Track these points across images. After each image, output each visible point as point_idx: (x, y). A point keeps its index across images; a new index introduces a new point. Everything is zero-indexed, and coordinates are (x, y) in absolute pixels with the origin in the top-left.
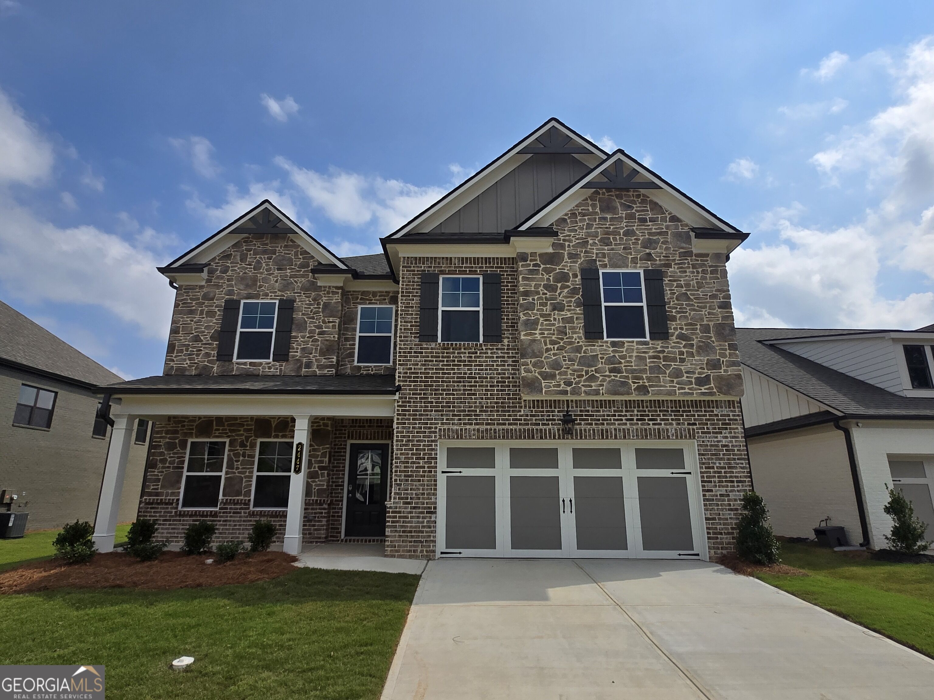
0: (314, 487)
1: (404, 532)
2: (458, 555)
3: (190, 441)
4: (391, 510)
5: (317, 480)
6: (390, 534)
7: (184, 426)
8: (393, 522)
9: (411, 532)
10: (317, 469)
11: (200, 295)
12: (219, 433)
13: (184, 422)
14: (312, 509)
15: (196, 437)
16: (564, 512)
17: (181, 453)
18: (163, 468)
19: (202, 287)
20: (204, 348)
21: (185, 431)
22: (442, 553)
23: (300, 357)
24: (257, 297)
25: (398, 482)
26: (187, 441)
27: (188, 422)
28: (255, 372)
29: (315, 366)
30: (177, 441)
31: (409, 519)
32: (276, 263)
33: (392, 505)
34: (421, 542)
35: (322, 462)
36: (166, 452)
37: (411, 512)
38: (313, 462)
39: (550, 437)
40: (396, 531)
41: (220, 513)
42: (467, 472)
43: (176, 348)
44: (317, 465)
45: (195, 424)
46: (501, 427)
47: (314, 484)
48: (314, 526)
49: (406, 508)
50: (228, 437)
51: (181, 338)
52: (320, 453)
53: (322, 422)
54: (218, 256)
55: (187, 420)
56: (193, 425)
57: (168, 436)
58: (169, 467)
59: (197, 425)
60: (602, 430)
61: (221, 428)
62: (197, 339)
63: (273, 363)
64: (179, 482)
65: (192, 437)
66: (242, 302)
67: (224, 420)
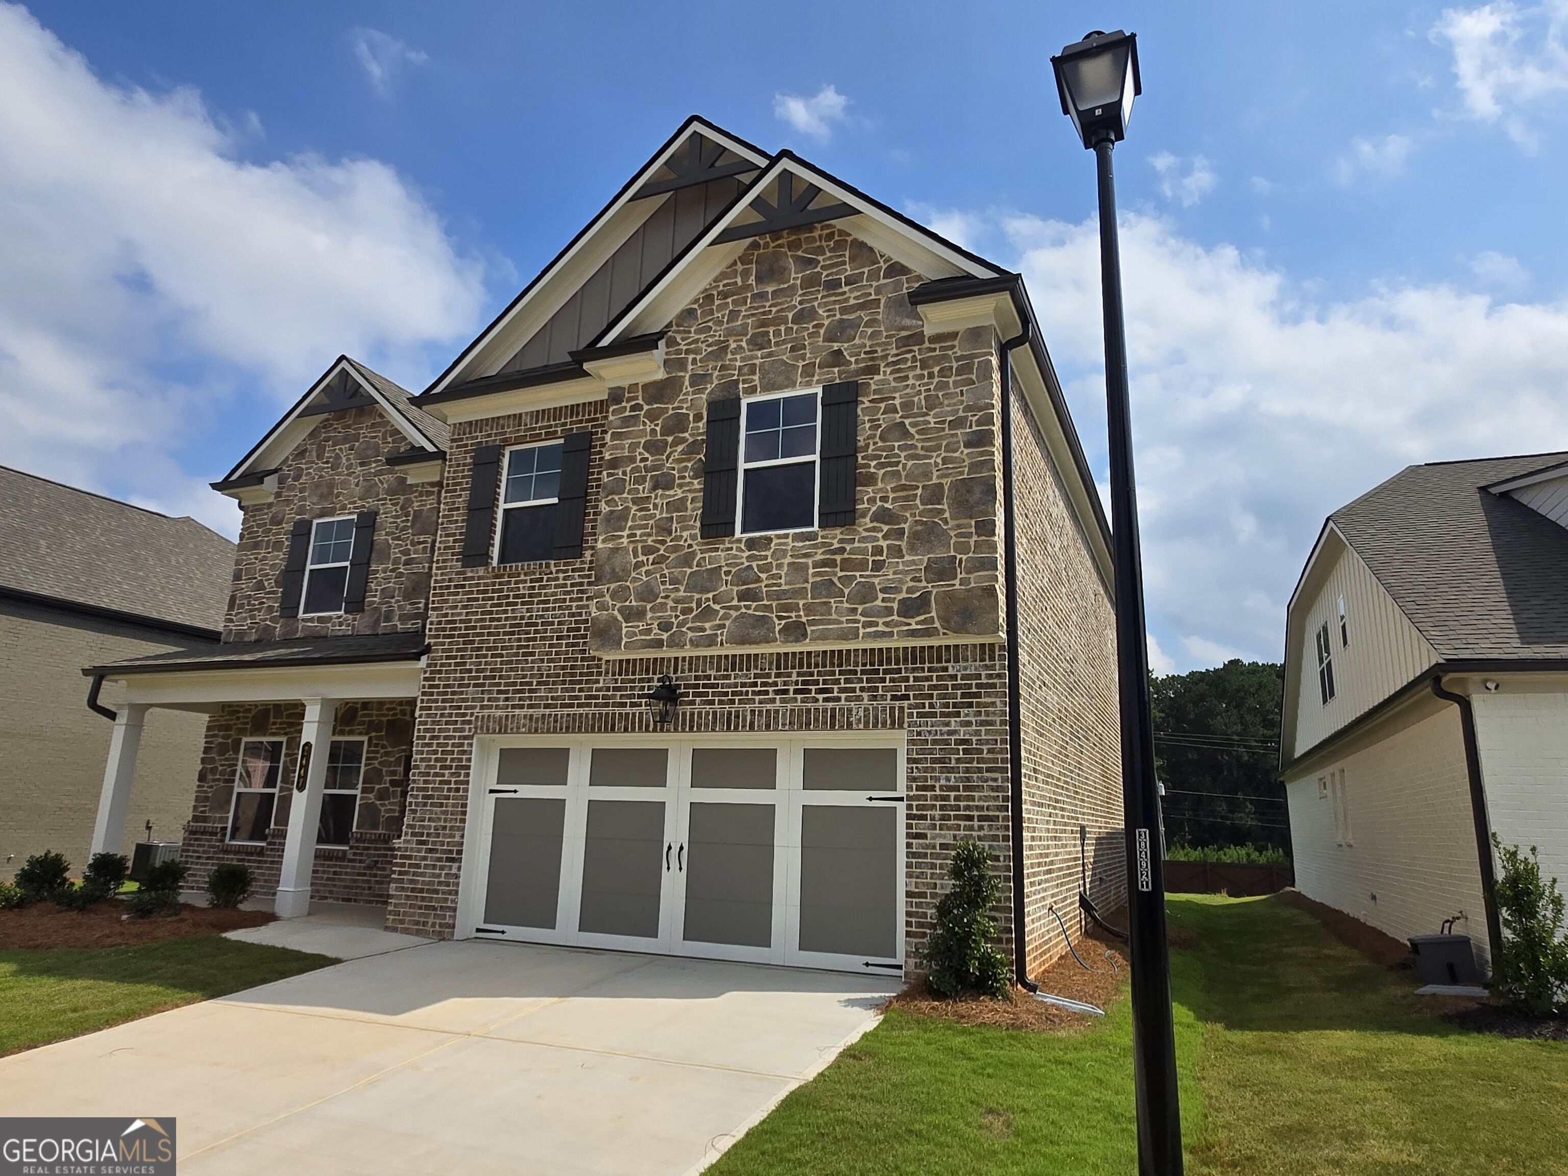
0: (383, 814)
1: (413, 890)
2: (499, 936)
3: (245, 740)
4: (399, 853)
5: (387, 802)
6: (394, 893)
7: (238, 718)
8: (400, 873)
9: (422, 891)
10: (388, 785)
11: (267, 518)
12: (277, 729)
13: (239, 712)
14: (376, 849)
15: (251, 735)
16: (668, 868)
17: (233, 759)
18: (214, 780)
19: (270, 505)
20: (268, 598)
21: (240, 726)
22: (478, 930)
23: (379, 603)
24: (331, 513)
25: (413, 807)
26: (241, 739)
27: (243, 712)
28: (323, 633)
29: (397, 618)
30: (230, 741)
31: (422, 870)
32: (359, 456)
33: (401, 845)
34: (434, 908)
35: (394, 773)
36: (217, 758)
37: (425, 858)
38: (384, 774)
39: (640, 728)
40: (403, 888)
41: (267, 849)
42: (527, 791)
43: (238, 602)
44: (388, 779)
45: (251, 715)
46: (566, 711)
47: (383, 809)
48: (375, 875)
49: (419, 851)
50: (286, 734)
51: (243, 586)
52: (392, 759)
53: (399, 708)
54: (291, 454)
55: (242, 710)
56: (247, 717)
57: (221, 733)
58: (218, 780)
59: (253, 717)
60: (730, 713)
61: (279, 721)
62: (260, 586)
63: (344, 616)
64: (229, 802)
65: (246, 736)
66: (315, 522)
67: (282, 708)
